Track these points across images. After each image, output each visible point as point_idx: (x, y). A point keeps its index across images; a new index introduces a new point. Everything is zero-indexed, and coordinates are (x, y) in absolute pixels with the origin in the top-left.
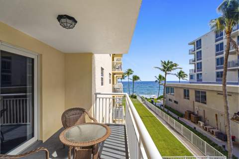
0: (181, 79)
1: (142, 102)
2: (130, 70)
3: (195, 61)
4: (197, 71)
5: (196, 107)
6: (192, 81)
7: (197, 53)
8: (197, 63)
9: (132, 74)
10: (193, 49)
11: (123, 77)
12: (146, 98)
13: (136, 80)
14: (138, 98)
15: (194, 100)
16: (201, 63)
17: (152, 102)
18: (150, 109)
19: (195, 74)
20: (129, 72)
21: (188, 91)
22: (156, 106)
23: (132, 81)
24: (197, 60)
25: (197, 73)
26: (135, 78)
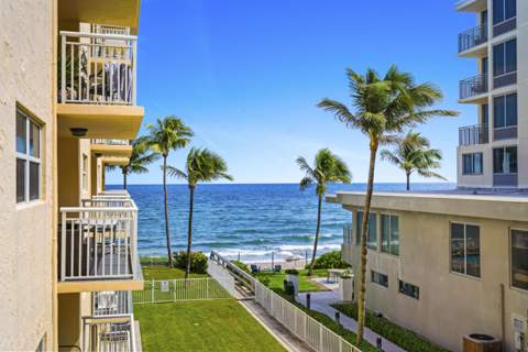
0: (414, 172)
1: (236, 294)
2: (173, 123)
3: (483, 88)
4: (497, 137)
5: (513, 316)
6: (473, 181)
7: (497, 48)
8: (497, 99)
9: (182, 143)
10: (477, 33)
11: (136, 162)
12: (255, 271)
13: (205, 175)
14: (212, 268)
15: (507, 281)
16: (513, 96)
17: (289, 292)
18: (281, 329)
19: (487, 150)
20: (169, 135)
21: (474, 232)
22: (313, 314)
23: (185, 182)
24: (497, 84)
25: (492, 144)
26: (204, 165)
